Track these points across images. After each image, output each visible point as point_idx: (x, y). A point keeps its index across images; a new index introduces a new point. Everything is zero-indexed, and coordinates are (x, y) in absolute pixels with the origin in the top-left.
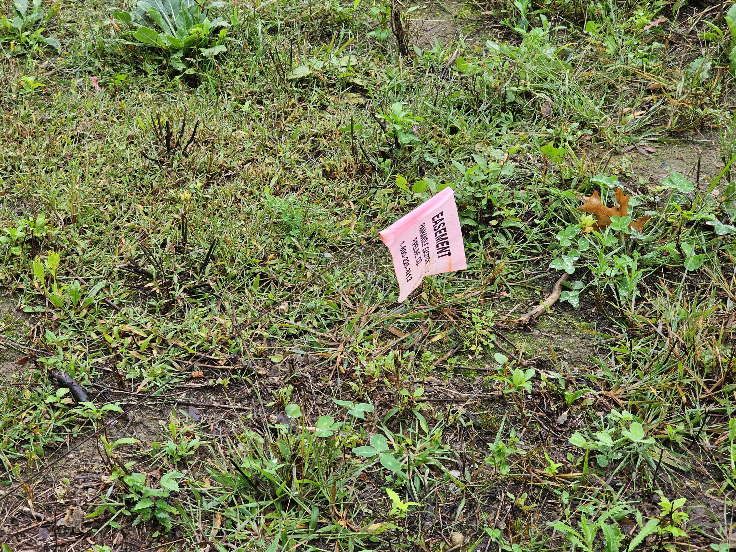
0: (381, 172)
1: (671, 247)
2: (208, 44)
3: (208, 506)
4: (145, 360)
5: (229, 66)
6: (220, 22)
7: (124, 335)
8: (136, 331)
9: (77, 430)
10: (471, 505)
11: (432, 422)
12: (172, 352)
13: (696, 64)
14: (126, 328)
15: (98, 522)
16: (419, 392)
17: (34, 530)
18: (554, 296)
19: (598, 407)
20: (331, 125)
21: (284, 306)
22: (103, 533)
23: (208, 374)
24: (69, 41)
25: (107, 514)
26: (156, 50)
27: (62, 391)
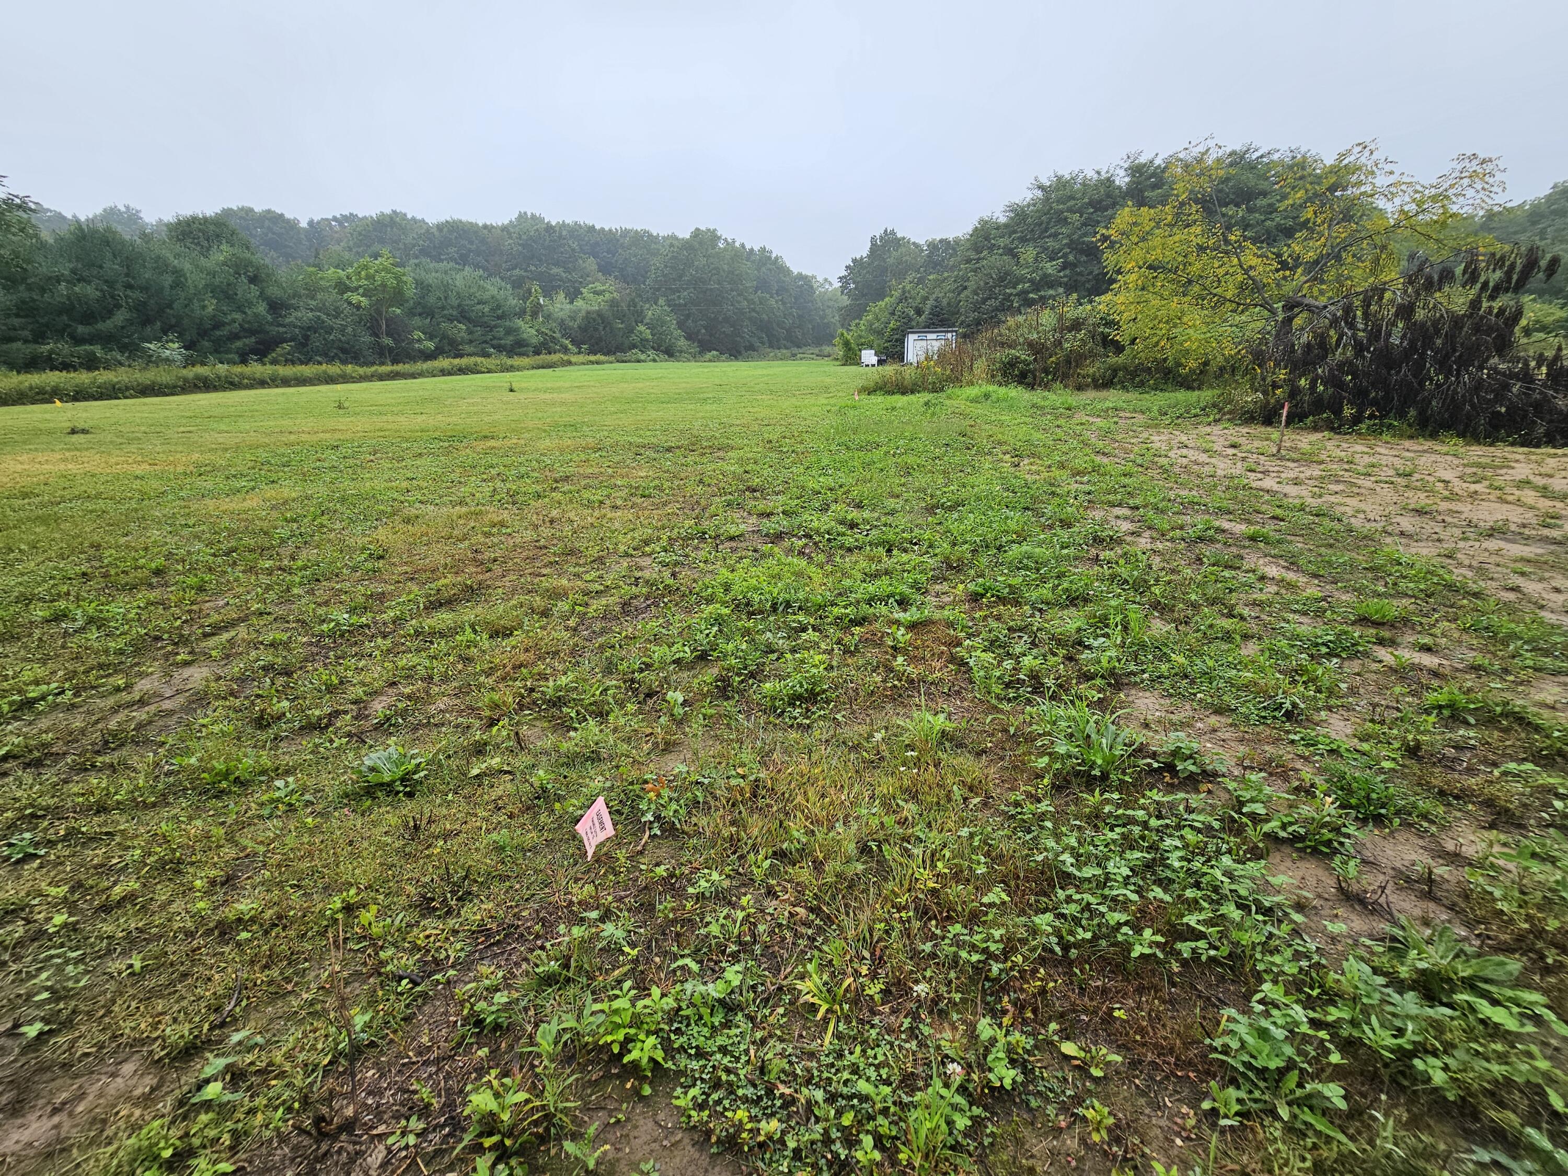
0: (539, 806)
1: (689, 794)
2: (415, 773)
3: (523, 1004)
4: (447, 946)
5: (431, 781)
6: (418, 760)
7: (428, 937)
8: (435, 932)
9: (420, 1001)
10: (657, 941)
11: (621, 910)
12: (461, 935)
13: (662, 719)
14: (427, 933)
15: (459, 1045)
16: (610, 898)
17: (418, 1070)
18: (647, 833)
19: (691, 873)
20: (500, 793)
21: (518, 886)
22: (464, 1050)
23: (488, 937)
24: (319, 795)
25: (463, 1037)
26: (382, 784)
27: (404, 982)
